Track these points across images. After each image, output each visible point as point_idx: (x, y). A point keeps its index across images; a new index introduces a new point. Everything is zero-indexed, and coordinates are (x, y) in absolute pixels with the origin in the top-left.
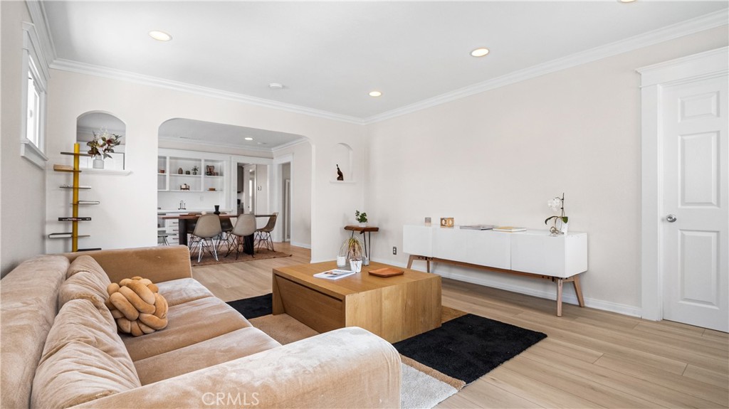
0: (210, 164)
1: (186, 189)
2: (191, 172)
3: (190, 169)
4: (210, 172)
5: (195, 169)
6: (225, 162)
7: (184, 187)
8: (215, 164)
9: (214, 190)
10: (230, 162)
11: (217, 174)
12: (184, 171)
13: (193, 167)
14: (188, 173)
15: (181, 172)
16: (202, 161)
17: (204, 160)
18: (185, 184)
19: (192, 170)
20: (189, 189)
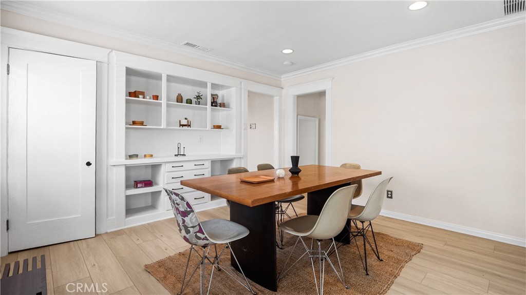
0: (215, 91)
1: (187, 125)
2: (194, 100)
3: (192, 97)
5: (198, 97)
6: (233, 89)
7: (184, 122)
10: (241, 89)
12: (184, 100)
13: (195, 94)
14: (189, 101)
15: (180, 99)
16: (209, 86)
17: (212, 84)
18: (186, 119)
19: (194, 98)
20: (190, 126)
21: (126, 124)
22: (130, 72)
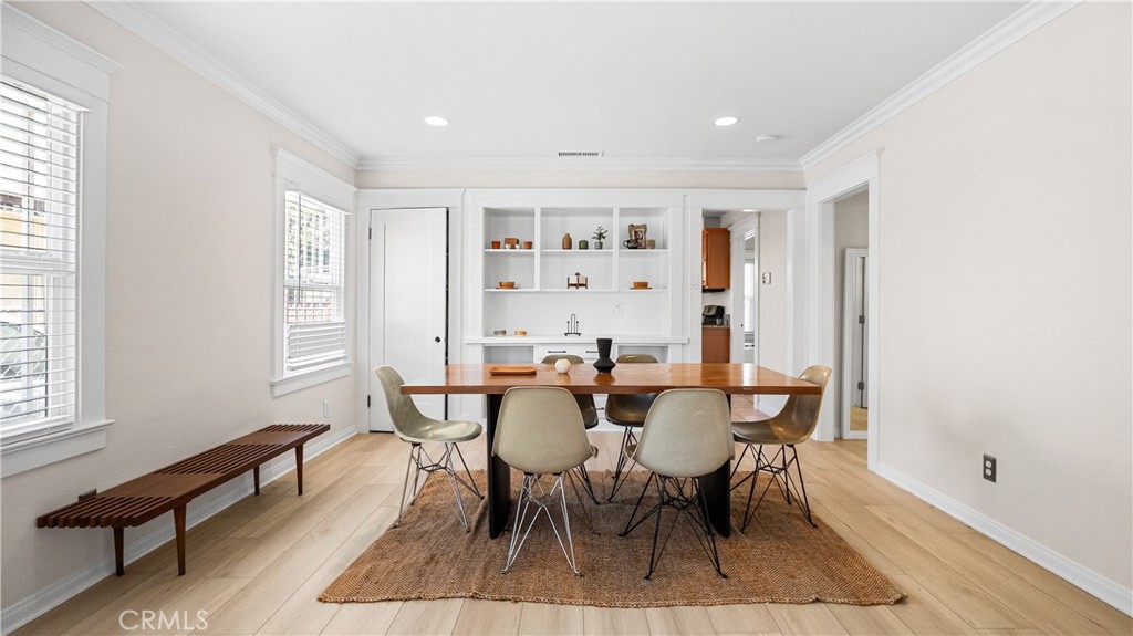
0: (637, 221)
1: (578, 285)
2: (592, 243)
3: (589, 236)
4: (637, 240)
5: (601, 236)
6: (670, 212)
7: (574, 280)
8: (650, 221)
9: (644, 285)
10: (685, 208)
11: (652, 245)
12: (575, 243)
13: (594, 231)
14: (584, 245)
15: (568, 243)
16: (616, 212)
17: (621, 209)
18: (578, 274)
19: (594, 238)
20: (585, 285)
21: (487, 285)
22: (490, 213)
